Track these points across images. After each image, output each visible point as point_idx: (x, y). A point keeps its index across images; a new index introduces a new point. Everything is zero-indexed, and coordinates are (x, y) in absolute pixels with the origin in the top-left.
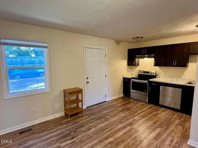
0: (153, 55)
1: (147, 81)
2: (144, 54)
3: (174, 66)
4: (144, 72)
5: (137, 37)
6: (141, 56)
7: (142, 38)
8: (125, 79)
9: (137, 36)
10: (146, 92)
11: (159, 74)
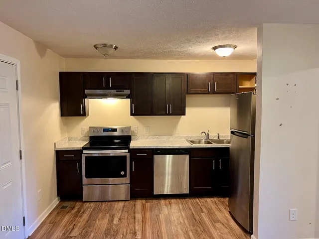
0: (127, 92)
1: (127, 151)
2: (107, 88)
3: (169, 114)
4: (106, 130)
5: (105, 46)
6: (99, 92)
7: (116, 48)
8: (60, 154)
9: (107, 43)
10: (125, 176)
11: (136, 132)
